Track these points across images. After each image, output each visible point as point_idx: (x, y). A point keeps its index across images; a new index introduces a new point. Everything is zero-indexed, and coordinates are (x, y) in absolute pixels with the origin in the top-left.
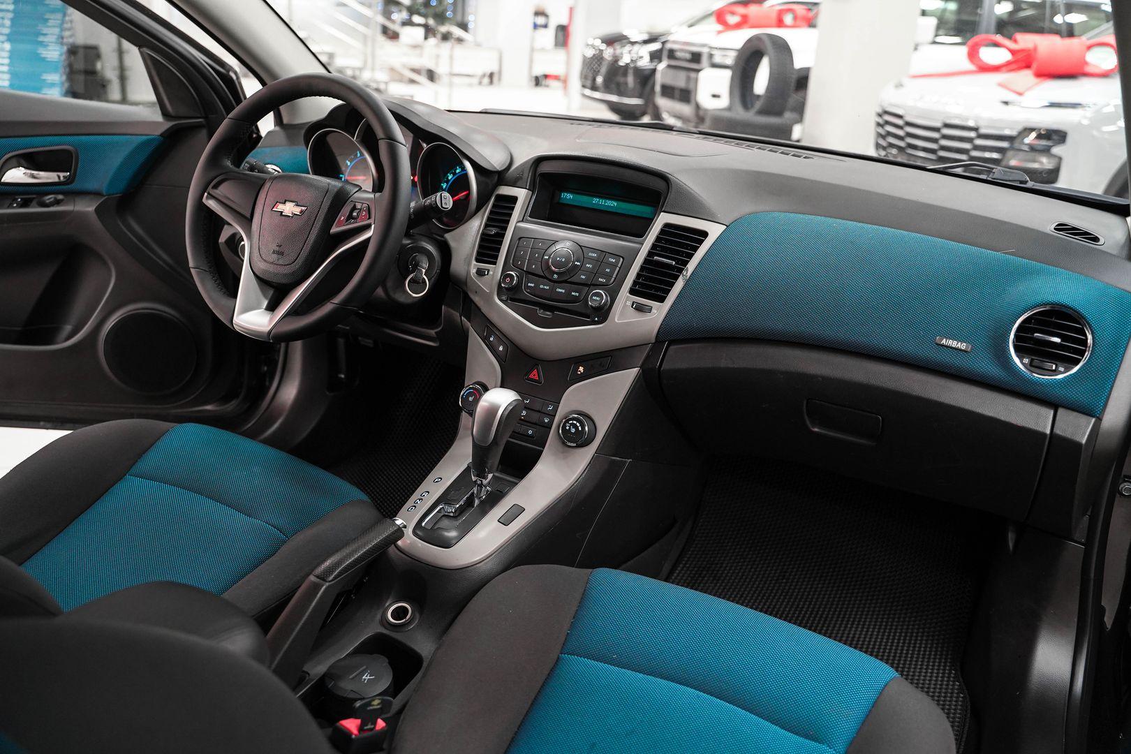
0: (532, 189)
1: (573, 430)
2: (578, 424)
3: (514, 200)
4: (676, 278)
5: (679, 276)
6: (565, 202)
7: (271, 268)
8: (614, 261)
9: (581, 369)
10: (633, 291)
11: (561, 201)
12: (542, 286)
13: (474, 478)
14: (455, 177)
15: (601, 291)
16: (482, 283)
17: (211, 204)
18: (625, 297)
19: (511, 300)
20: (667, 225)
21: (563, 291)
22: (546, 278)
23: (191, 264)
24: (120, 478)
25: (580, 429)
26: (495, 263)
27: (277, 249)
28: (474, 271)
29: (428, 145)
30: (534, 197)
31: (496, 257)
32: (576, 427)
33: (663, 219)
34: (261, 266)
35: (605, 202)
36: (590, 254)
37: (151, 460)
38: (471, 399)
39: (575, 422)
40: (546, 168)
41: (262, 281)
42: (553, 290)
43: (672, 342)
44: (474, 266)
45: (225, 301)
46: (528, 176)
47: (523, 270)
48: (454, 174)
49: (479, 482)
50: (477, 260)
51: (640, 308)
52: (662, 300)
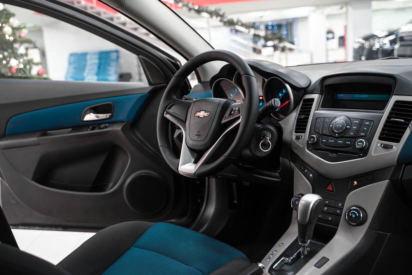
0: (321, 93)
1: (354, 216)
2: (356, 213)
3: (312, 100)
4: (406, 129)
5: (407, 128)
6: (340, 99)
7: (195, 143)
8: (368, 123)
9: (355, 183)
10: (380, 138)
11: (338, 98)
12: (330, 141)
13: (300, 244)
14: (283, 95)
15: (363, 140)
16: (299, 143)
17: (168, 116)
18: (376, 143)
19: (315, 149)
20: (397, 102)
21: (342, 142)
22: (331, 136)
23: (159, 145)
24: (129, 248)
25: (357, 215)
26: (305, 132)
27: (197, 133)
28: (295, 137)
29: (267, 79)
30: (323, 98)
31: (305, 129)
32: (354, 214)
34: (190, 142)
35: (361, 96)
36: (355, 121)
37: (143, 240)
38: (297, 203)
39: (354, 211)
40: (328, 82)
41: (192, 150)
42: (336, 142)
43: (407, 164)
44: (294, 135)
45: (175, 160)
46: (318, 88)
47: (319, 134)
48: (282, 93)
49: (303, 245)
50: (296, 132)
51: (386, 147)
52: (398, 141)
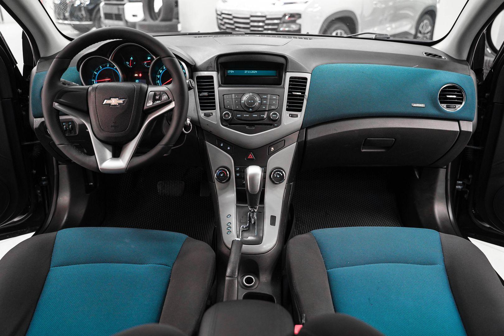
0: (218, 71)
1: (278, 176)
2: (280, 173)
3: (211, 77)
4: (303, 100)
5: (304, 99)
6: (231, 75)
8: (275, 97)
9: (272, 149)
10: (287, 110)
11: (228, 75)
12: (245, 115)
13: (250, 209)
16: (211, 120)
17: (56, 105)
18: (286, 114)
19: (230, 125)
20: (291, 78)
21: (256, 116)
22: (245, 111)
23: (57, 142)
24: (49, 271)
25: (282, 175)
26: (215, 109)
27: (114, 124)
28: (203, 115)
30: (219, 75)
31: (214, 106)
32: (280, 175)
33: (289, 75)
34: (102, 135)
35: (251, 72)
36: (263, 96)
37: (58, 255)
38: (222, 175)
39: (278, 173)
42: (251, 116)
43: (307, 129)
46: (214, 65)
47: (232, 110)
48: (162, 69)
49: (252, 210)
50: (202, 110)
51: (292, 116)
52: (300, 111)
